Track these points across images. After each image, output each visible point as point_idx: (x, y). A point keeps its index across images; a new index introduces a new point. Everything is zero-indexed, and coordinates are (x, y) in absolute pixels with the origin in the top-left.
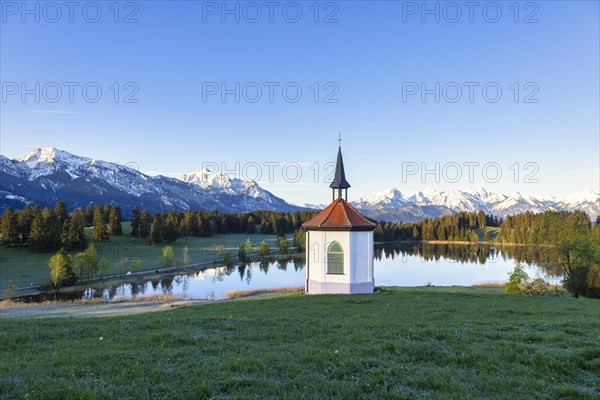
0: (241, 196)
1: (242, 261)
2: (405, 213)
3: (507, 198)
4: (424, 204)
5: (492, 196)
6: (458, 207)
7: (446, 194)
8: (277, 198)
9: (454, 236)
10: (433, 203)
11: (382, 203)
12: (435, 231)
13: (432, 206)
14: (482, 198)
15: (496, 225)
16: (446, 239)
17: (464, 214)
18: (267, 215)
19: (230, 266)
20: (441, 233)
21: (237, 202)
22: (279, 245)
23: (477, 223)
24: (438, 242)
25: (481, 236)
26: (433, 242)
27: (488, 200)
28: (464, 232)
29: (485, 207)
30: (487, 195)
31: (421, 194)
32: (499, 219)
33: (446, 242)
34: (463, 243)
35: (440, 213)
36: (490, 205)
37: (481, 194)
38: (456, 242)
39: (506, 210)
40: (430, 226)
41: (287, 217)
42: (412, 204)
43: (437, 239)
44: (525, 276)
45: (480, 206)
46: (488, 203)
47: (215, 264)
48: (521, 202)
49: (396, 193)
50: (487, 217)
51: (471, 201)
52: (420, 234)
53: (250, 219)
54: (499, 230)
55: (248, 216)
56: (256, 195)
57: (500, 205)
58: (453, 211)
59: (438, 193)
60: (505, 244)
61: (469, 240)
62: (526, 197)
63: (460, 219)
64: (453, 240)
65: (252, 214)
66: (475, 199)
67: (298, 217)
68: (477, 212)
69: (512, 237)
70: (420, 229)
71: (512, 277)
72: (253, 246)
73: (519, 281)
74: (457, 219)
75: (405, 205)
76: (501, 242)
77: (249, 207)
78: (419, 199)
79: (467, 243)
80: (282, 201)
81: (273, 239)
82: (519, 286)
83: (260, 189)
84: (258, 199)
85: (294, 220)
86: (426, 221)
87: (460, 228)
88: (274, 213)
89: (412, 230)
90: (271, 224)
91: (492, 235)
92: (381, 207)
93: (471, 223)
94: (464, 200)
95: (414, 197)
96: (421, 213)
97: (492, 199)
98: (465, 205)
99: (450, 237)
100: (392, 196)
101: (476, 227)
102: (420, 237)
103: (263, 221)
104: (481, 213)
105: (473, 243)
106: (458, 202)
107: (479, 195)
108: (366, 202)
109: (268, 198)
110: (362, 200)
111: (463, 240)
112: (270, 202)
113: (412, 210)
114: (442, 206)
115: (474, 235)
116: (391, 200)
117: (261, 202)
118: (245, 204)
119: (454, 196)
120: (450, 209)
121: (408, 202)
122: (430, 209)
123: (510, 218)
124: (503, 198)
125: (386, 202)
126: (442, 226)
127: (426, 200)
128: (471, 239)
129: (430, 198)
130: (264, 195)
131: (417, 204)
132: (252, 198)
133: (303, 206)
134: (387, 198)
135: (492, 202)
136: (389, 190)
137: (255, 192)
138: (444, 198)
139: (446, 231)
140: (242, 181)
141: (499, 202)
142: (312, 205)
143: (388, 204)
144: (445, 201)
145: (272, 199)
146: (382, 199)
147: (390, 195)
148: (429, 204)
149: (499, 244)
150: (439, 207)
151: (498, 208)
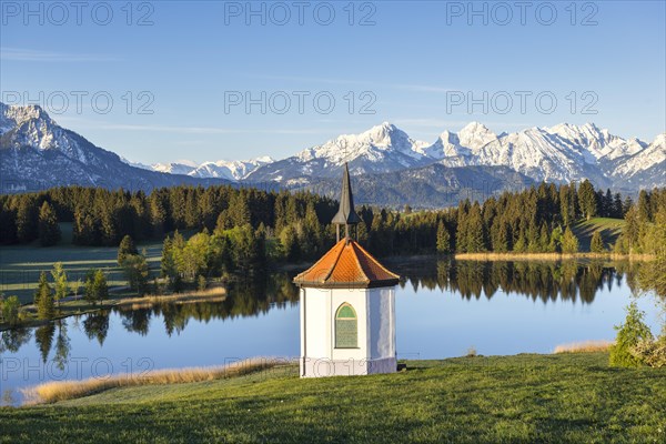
2: (416, 185)
3: (645, 146)
4: (460, 163)
5: (613, 144)
6: (536, 170)
8: (99, 151)
9: (527, 242)
10: (482, 161)
11: (361, 161)
12: (485, 232)
13: (479, 167)
14: (590, 148)
15: (617, 215)
16: (510, 248)
17: (548, 188)
18: (85, 197)
20: (498, 234)
23: (578, 211)
24: (492, 257)
25: (585, 244)
26: (481, 257)
27: (605, 151)
28: (549, 232)
29: (597, 169)
30: (601, 141)
31: (453, 139)
32: (624, 199)
33: (508, 257)
34: (546, 256)
35: (498, 184)
36: (608, 163)
37: (589, 137)
38: (530, 257)
39: (643, 174)
40: (474, 220)
41: (135, 203)
42: (432, 162)
43: (490, 249)
44: (645, 332)
45: (586, 166)
46: (605, 160)
49: (397, 136)
50: (598, 196)
51: (568, 154)
52: (452, 241)
53: (45, 211)
56: (45, 142)
57: (630, 165)
58: (527, 180)
59: (493, 136)
60: (633, 257)
61: (559, 250)
63: (540, 202)
64: (524, 250)
66: (576, 150)
67: (166, 204)
68: (578, 184)
69: (648, 240)
70: (451, 226)
71: (623, 335)
73: (634, 341)
74: (533, 202)
75: (417, 164)
76: (624, 253)
78: (449, 150)
79: (554, 257)
80: (112, 158)
82: (633, 351)
83: (53, 128)
84: (50, 153)
85: (155, 212)
86: (466, 209)
87: (538, 222)
89: (434, 229)
90: (98, 224)
91: (608, 239)
92: (359, 172)
93: (565, 210)
94: (552, 151)
95: (438, 146)
96: (452, 184)
97: (611, 150)
98: (554, 165)
99: (518, 244)
101: (574, 220)
102: (451, 247)
103: (78, 215)
104: (587, 186)
105: (567, 257)
106: (539, 157)
107: (585, 141)
108: (322, 160)
109: (75, 152)
110: (313, 153)
111: (546, 251)
112: (83, 159)
113: (433, 177)
114: (502, 167)
115: (570, 240)
116: (385, 153)
117: (59, 161)
118: (17, 167)
119: (529, 142)
120: (521, 174)
121: (424, 158)
122: (475, 174)
123: (647, 198)
124: (638, 148)
125: (372, 158)
126: (501, 220)
127: (465, 153)
128: (563, 249)
129: (474, 147)
130: (65, 144)
131: (445, 162)
132: (34, 150)
133: (169, 170)
134: (374, 148)
135: (613, 157)
136: (376, 130)
137: (40, 135)
138: (506, 148)
139: (509, 230)
140: (7, 107)
141: (628, 157)
142: (191, 169)
143: (378, 164)
144: (510, 154)
145: (86, 154)
146: (362, 151)
147: (379, 141)
148: (471, 163)
149: (621, 257)
150: (496, 168)
151: (626, 171)
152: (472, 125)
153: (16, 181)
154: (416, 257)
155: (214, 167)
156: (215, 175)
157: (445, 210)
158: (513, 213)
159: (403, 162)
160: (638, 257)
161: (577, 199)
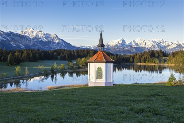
0: (50, 42)
1: (53, 73)
2: (127, 50)
3: (172, 43)
4: (135, 46)
5: (166, 43)
6: (151, 48)
7: (146, 42)
8: (67, 43)
9: (148, 61)
10: (140, 46)
11: (116, 46)
12: (140, 59)
14: (162, 44)
15: (167, 56)
16: (145, 62)
17: (153, 51)
18: (63, 51)
19: (47, 76)
20: (143, 60)
21: (48, 45)
22: (69, 66)
23: (159, 55)
24: (141, 64)
25: (160, 62)
26: (139, 64)
27: (164, 44)
28: (153, 59)
29: (163, 48)
30: (164, 42)
31: (134, 41)
32: (168, 53)
33: (144, 64)
34: (152, 64)
35: (143, 50)
36: (165, 47)
37: (161, 41)
38: (149, 64)
39: (172, 49)
40: (138, 57)
41: (72, 52)
42: (130, 46)
43: (141, 62)
44: (175, 79)
45: (161, 47)
47: (39, 75)
48: (179, 45)
49: (123, 41)
50: (163, 52)
51: (157, 45)
52: (134, 60)
53: (55, 53)
54: (168, 58)
55: (54, 52)
56: (57, 41)
57: (169, 47)
58: (149, 50)
59: (142, 41)
60: (170, 65)
61: (155, 63)
62: (181, 43)
65: (56, 51)
66: (159, 44)
68: (159, 50)
69: (173, 61)
70: (133, 58)
71: (169, 79)
72: (57, 66)
73: (172, 81)
74: (150, 53)
75: (127, 46)
76: (168, 64)
77: (54, 47)
78: (134, 44)
79: (154, 64)
80: (69, 44)
81: (66, 62)
82: (172, 83)
83: (59, 39)
84: (58, 43)
85: (76, 54)
86: (136, 55)
87: (151, 58)
88: (66, 50)
89: (130, 58)
90: (65, 56)
91: (165, 61)
92: (116, 48)
93: (156, 55)
94: (154, 44)
95: (131, 43)
96: (134, 50)
98: (154, 47)
99: (147, 62)
100: (121, 42)
101: (158, 57)
102: (133, 62)
103: (61, 54)
104: (161, 51)
105: (156, 64)
106: (151, 45)
107: (160, 42)
108: (109, 45)
109: (63, 43)
110: (107, 44)
111: (152, 63)
112: (64, 44)
113: (130, 49)
114: (144, 47)
115: (157, 61)
116: (121, 44)
117: (60, 45)
118: (52, 46)
119: (149, 42)
120: (147, 48)
121: (129, 45)
122: (138, 48)
123: (173, 53)
124: (171, 44)
125: (118, 45)
126: (143, 57)
127: (137, 44)
128: (156, 63)
129: (139, 43)
130: (61, 42)
131: (133, 46)
132: (55, 43)
133: (80, 47)
134: (119, 43)
135: (166, 45)
136: (120, 39)
137: (56, 40)
138: (145, 43)
139: (145, 59)
140: (50, 35)
141: (169, 46)
142: (84, 47)
143: (120, 46)
144: (145, 45)
145: (65, 44)
146: (116, 44)
147: (120, 42)
148: (138, 46)
149: (168, 65)
150: (143, 47)
151: (169, 48)
152: (138, 39)
153: (52, 49)
154: (126, 64)
155: (88, 46)
156: (89, 48)
157: (132, 55)
158: (146, 55)
159: (125, 46)
160: (171, 65)
161: (159, 53)
